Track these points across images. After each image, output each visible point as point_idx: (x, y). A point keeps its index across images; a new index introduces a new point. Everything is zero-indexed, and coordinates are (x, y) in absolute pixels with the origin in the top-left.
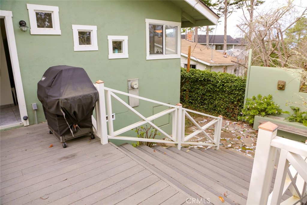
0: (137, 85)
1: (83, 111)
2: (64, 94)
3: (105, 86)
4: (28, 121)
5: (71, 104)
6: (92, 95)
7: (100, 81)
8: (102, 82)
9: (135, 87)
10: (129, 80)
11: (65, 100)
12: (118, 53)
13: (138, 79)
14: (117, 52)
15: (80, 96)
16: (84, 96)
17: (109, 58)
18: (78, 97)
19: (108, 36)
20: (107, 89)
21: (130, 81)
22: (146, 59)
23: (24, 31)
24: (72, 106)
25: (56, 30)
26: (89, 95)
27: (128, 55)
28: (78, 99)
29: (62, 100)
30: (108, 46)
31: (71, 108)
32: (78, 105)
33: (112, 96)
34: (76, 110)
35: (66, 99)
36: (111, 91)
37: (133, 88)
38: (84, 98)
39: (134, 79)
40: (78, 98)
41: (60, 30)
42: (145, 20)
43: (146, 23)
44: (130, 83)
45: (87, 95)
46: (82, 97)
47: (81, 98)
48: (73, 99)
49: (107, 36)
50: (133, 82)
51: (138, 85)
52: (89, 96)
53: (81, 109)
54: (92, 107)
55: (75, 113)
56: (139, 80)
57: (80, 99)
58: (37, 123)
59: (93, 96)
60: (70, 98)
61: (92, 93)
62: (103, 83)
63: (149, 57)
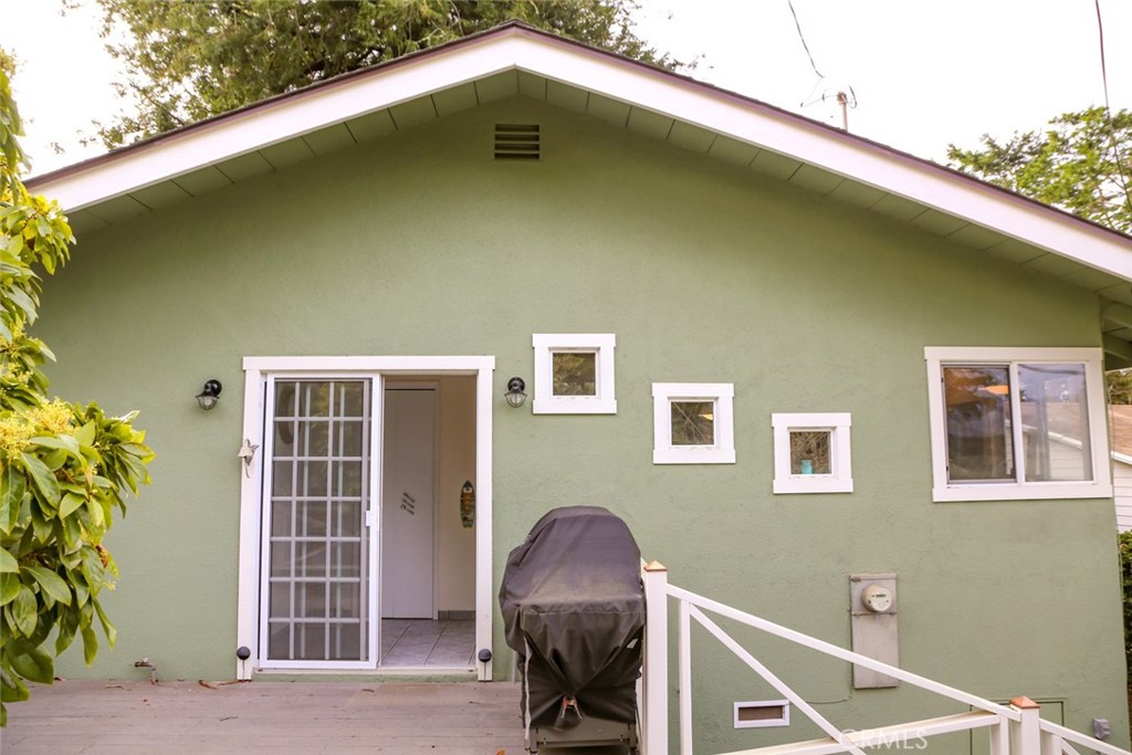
0: (885, 599)
1: (586, 654)
2: (536, 592)
3: (670, 581)
4: (490, 664)
5: (546, 626)
6: (617, 605)
7: (656, 565)
8: (663, 567)
9: (877, 605)
10: (853, 576)
11: (532, 610)
12: (814, 472)
13: (894, 575)
14: (810, 468)
15: (579, 604)
16: (592, 605)
17: (775, 492)
18: (571, 606)
19: (774, 415)
20: (677, 592)
21: (858, 580)
22: (932, 498)
23: (516, 406)
24: (548, 632)
25: (604, 399)
26: (609, 603)
27: (851, 480)
28: (571, 614)
29: (525, 607)
30: (773, 449)
31: (544, 636)
32: (570, 633)
33: (693, 620)
34: (562, 648)
35: (536, 607)
36: (691, 602)
37: (870, 611)
38: (592, 612)
39: (876, 575)
40: (572, 610)
41: (615, 402)
42: (923, 352)
43: (929, 363)
44: (857, 589)
45: (601, 606)
46: (585, 609)
47: (579, 610)
48: (556, 609)
49: (771, 417)
50: (870, 585)
51: (889, 598)
52: (609, 607)
53: (578, 648)
54: (614, 646)
55: (556, 654)
56: (897, 579)
57: (576, 613)
58: (513, 679)
59: (620, 609)
60: (546, 606)
61: (619, 601)
62: (665, 573)
63: (944, 490)
